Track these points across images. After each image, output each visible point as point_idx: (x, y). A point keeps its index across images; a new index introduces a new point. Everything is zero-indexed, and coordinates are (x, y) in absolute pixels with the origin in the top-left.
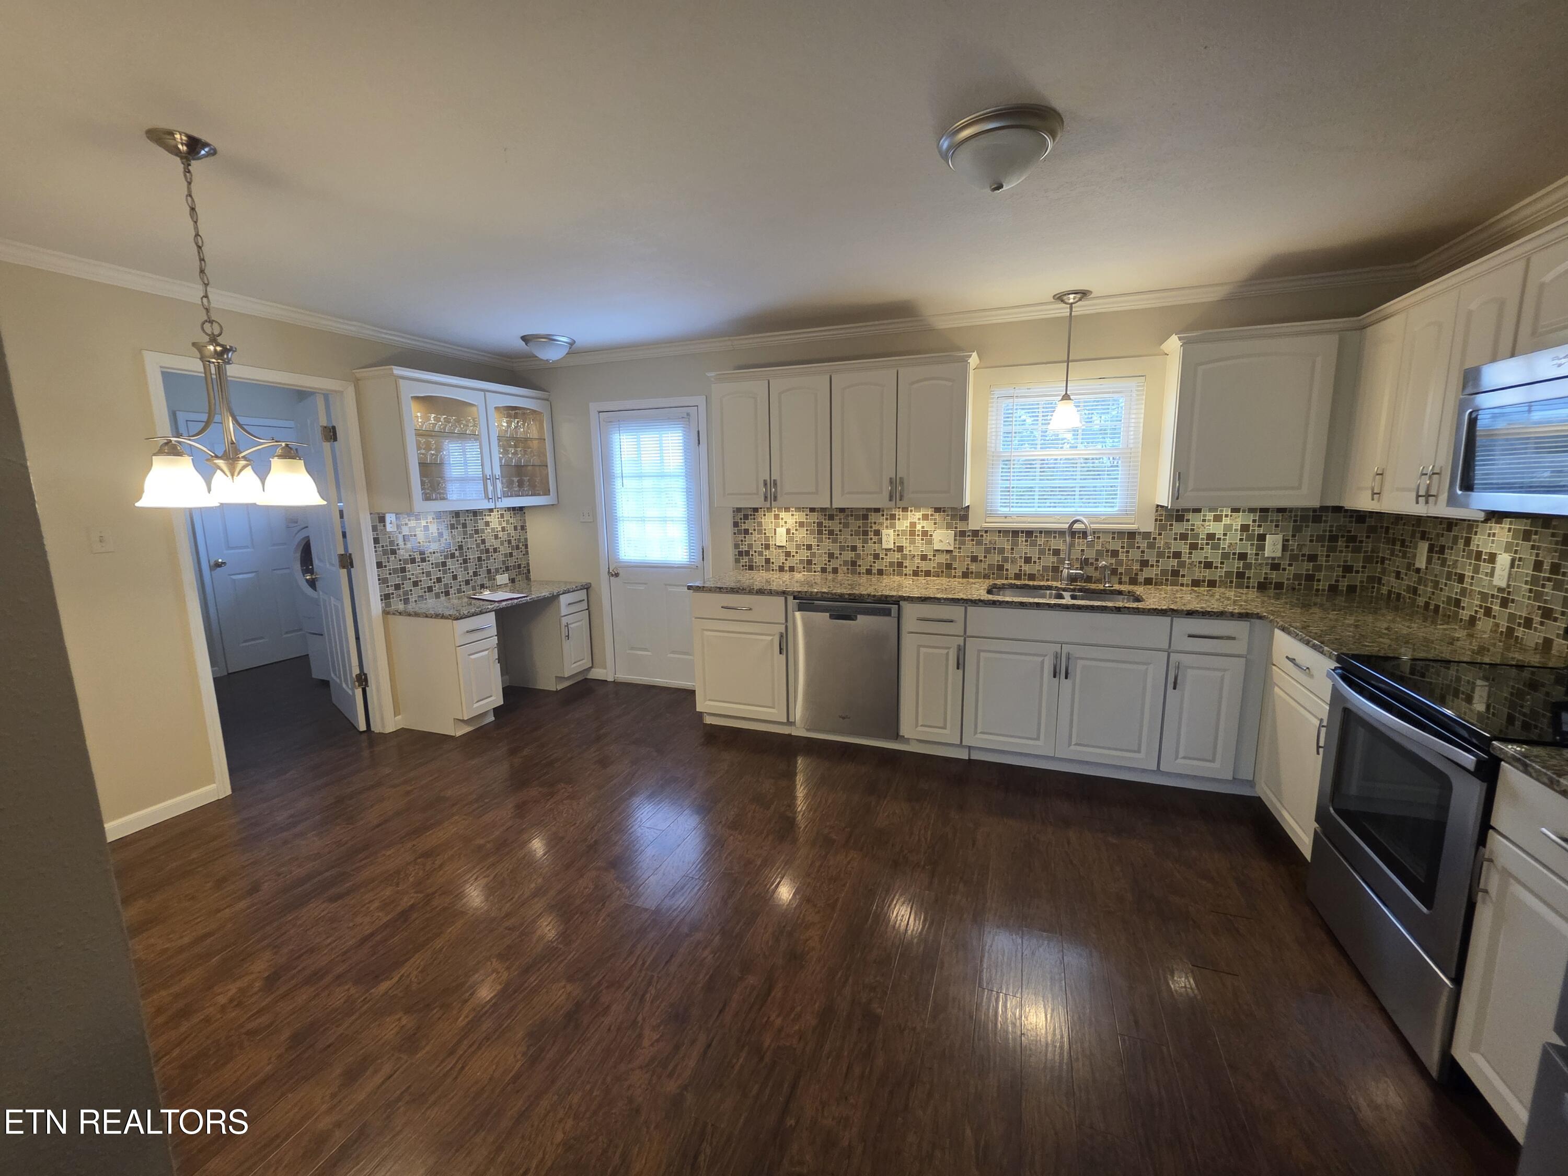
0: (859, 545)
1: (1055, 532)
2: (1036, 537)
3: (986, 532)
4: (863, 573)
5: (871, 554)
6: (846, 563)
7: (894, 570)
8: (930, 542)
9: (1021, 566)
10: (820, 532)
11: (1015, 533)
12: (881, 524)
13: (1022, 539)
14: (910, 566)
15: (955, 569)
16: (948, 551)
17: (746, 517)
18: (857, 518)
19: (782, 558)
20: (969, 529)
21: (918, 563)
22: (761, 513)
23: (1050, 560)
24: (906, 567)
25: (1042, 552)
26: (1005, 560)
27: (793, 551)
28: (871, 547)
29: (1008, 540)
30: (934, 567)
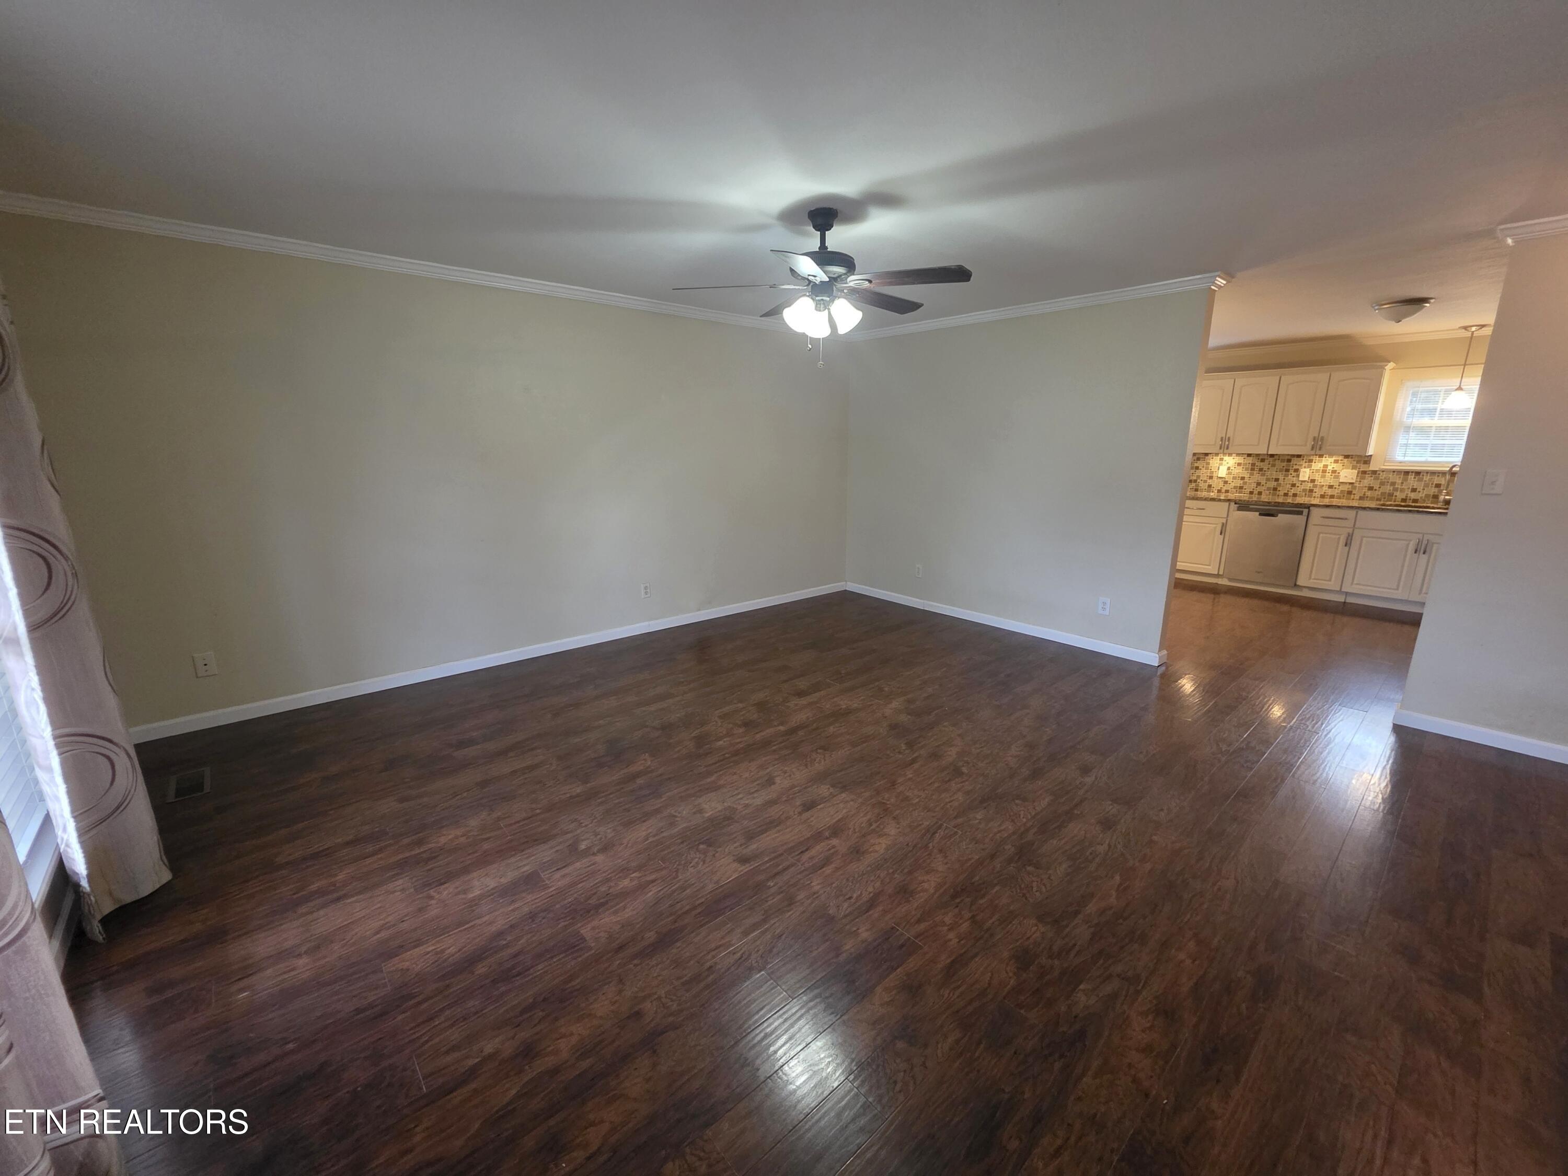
0: (1281, 477)
1: (1439, 473)
2: (1423, 475)
3: (1383, 471)
5: (1289, 484)
6: (1269, 489)
7: (1306, 494)
8: (1337, 477)
9: (1407, 494)
10: (1253, 469)
11: (1407, 473)
12: (1302, 465)
13: (1411, 477)
15: (1355, 494)
16: (1350, 483)
17: (1198, 459)
18: (1283, 461)
19: (1221, 484)
20: (1370, 469)
21: (1326, 489)
22: (1210, 456)
23: (1433, 491)
24: (1316, 493)
25: (1426, 485)
26: (1396, 490)
27: (1230, 480)
28: (1291, 479)
29: (1400, 478)
30: (1338, 493)
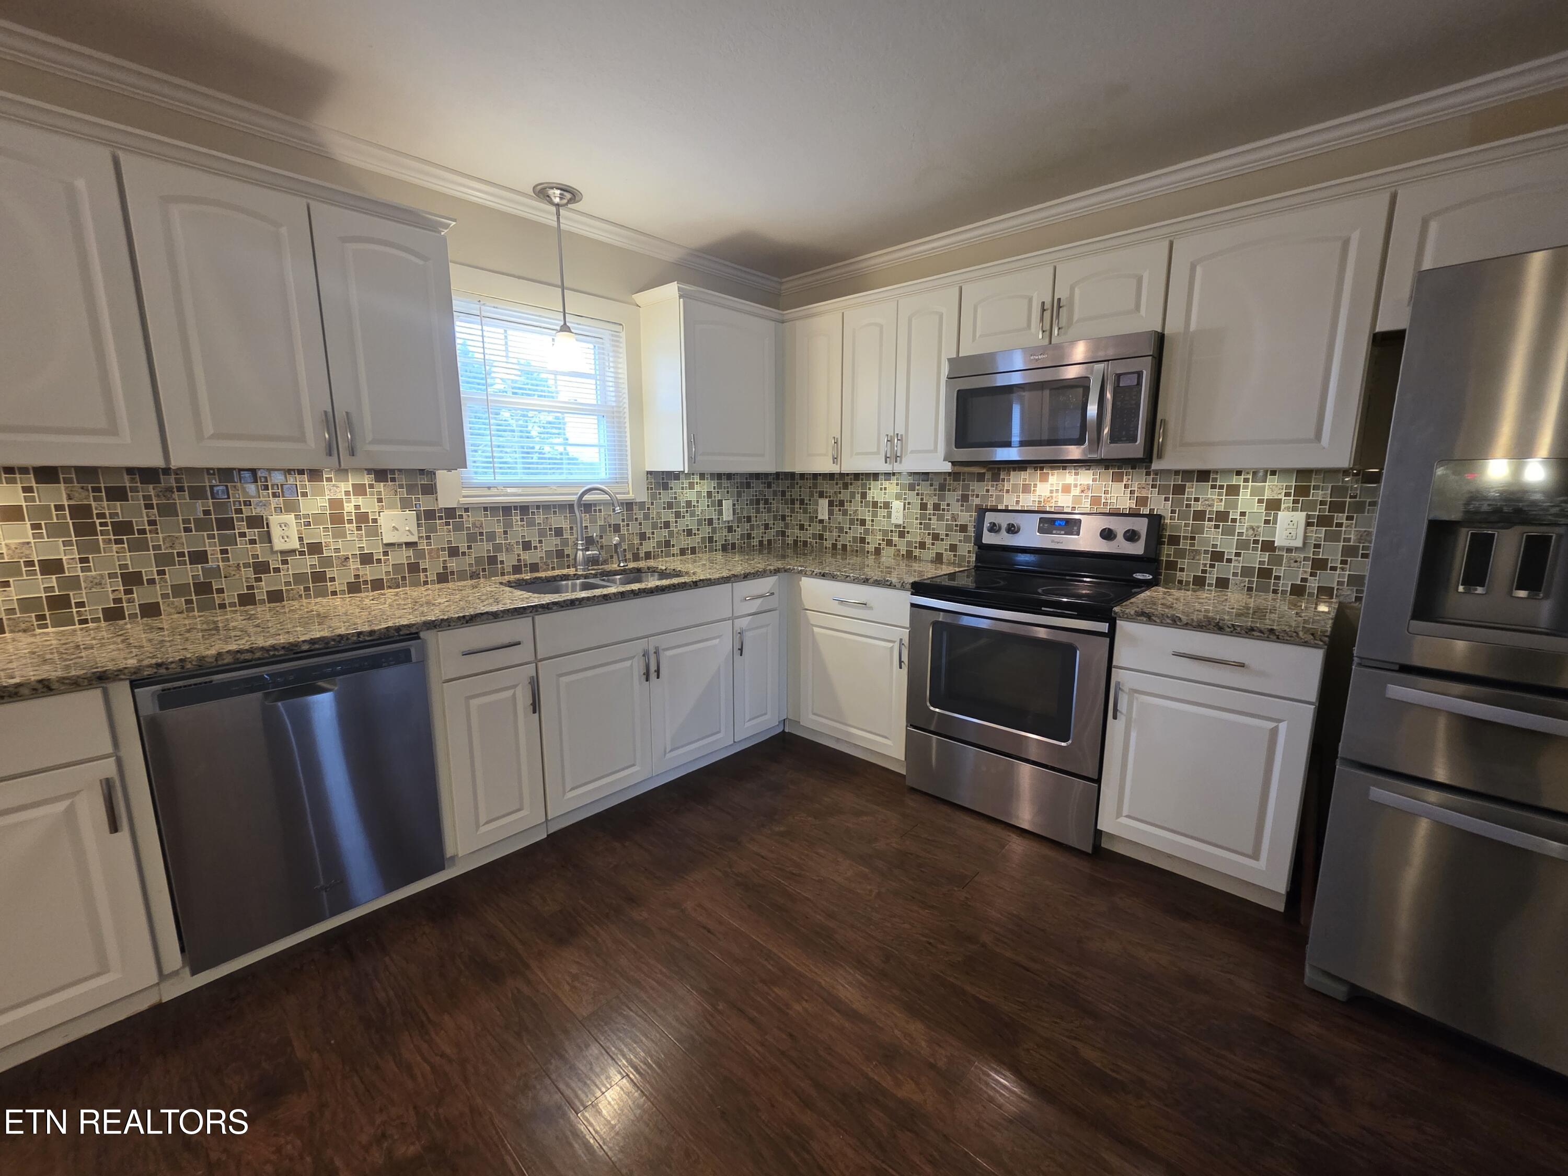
0: (213, 549)
1: (555, 506)
2: (534, 513)
3: (467, 510)
4: (232, 605)
5: (246, 565)
6: (178, 591)
7: (307, 589)
8: (374, 531)
10: (83, 530)
11: (507, 510)
12: (266, 505)
13: (516, 518)
14: (340, 577)
15: (425, 570)
16: (409, 545)
20: (439, 506)
21: (358, 569)
23: (552, 543)
24: (332, 579)
25: (542, 533)
26: (498, 548)
29: (499, 521)
30: (388, 573)
